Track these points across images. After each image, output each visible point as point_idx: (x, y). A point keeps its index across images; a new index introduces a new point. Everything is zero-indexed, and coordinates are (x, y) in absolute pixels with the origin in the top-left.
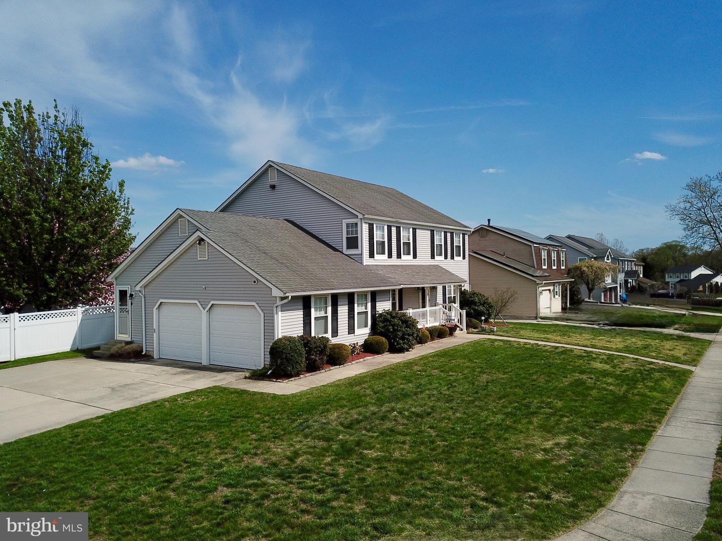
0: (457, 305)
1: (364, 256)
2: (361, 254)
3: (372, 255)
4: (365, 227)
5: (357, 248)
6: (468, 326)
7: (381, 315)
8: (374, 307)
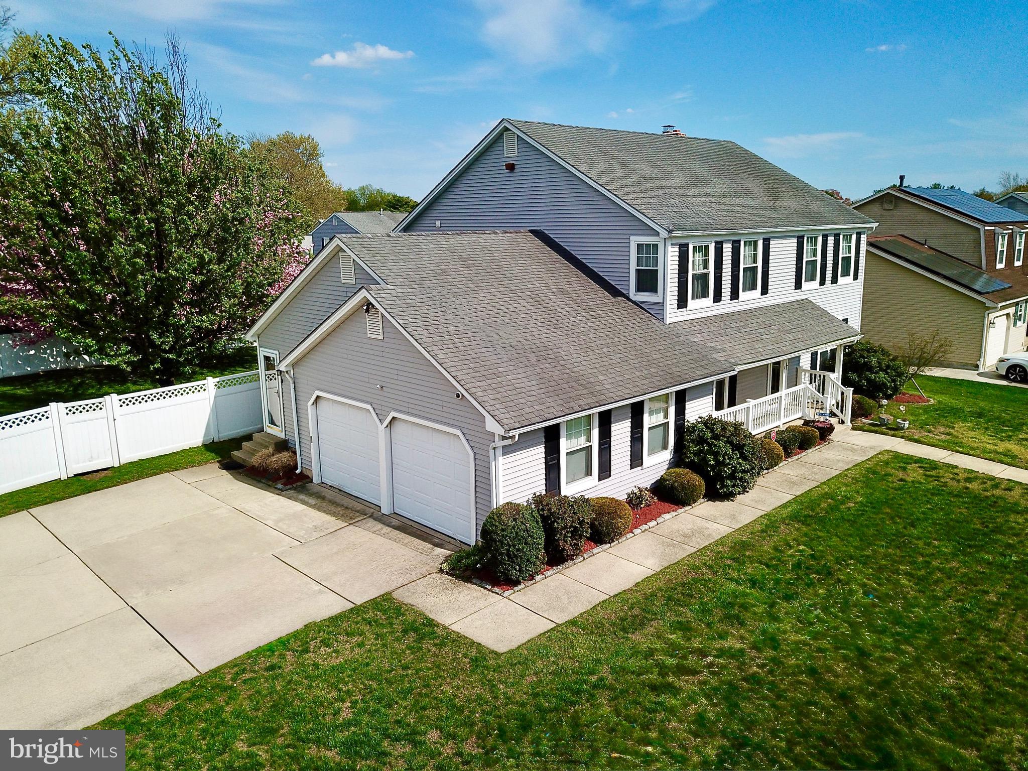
0: (836, 376)
1: (668, 307)
2: (663, 304)
3: (682, 303)
4: (673, 254)
5: (654, 290)
6: (855, 415)
7: (693, 427)
8: (680, 412)
